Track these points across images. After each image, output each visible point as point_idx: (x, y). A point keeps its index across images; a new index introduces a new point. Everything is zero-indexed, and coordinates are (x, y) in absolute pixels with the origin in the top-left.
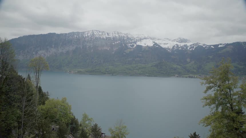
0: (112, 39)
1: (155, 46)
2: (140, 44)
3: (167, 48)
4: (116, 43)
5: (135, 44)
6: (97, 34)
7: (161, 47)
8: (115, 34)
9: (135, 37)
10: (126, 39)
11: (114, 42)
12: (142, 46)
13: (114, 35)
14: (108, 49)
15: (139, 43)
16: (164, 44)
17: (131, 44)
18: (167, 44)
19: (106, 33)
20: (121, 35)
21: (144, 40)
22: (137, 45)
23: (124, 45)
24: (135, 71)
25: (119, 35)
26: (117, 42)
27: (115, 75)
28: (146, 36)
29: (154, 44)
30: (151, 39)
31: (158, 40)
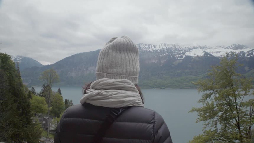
0: (159, 51)
1: (206, 55)
2: (189, 55)
3: (220, 57)
4: (163, 55)
5: (184, 55)
6: (143, 48)
7: (213, 56)
8: (162, 46)
9: (183, 47)
10: (174, 51)
11: (162, 55)
12: (191, 56)
13: (161, 47)
14: (156, 62)
15: (188, 54)
16: (217, 52)
17: (179, 56)
18: (220, 52)
19: (153, 46)
20: (168, 46)
21: (193, 50)
22: (185, 56)
23: (171, 57)
24: (185, 83)
25: (166, 46)
26: (165, 54)
27: (163, 89)
28: (195, 45)
29: (204, 53)
30: (201, 48)
31: (209, 48)
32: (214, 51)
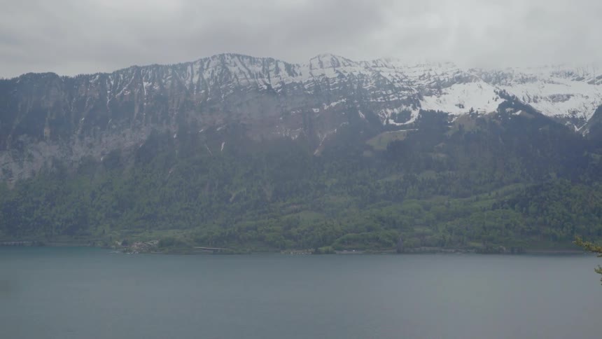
0: (309, 89)
1: (508, 110)
2: (436, 108)
3: (568, 118)
4: (326, 107)
5: (414, 108)
6: (241, 72)
7: (540, 118)
8: (322, 67)
9: (413, 74)
10: (372, 89)
11: (319, 106)
12: (446, 114)
13: (317, 72)
14: (295, 137)
15: (430, 104)
16: (555, 99)
17: (396, 111)
18: (569, 96)
19: (281, 66)
20: (348, 70)
21: (456, 86)
22: (421, 112)
23: (362, 115)
24: (419, 230)
25: (341, 69)
26: (333, 104)
27: (327, 252)
28: (465, 70)
29: (501, 101)
30: (487, 80)
31: (524, 81)
32: (543, 95)
